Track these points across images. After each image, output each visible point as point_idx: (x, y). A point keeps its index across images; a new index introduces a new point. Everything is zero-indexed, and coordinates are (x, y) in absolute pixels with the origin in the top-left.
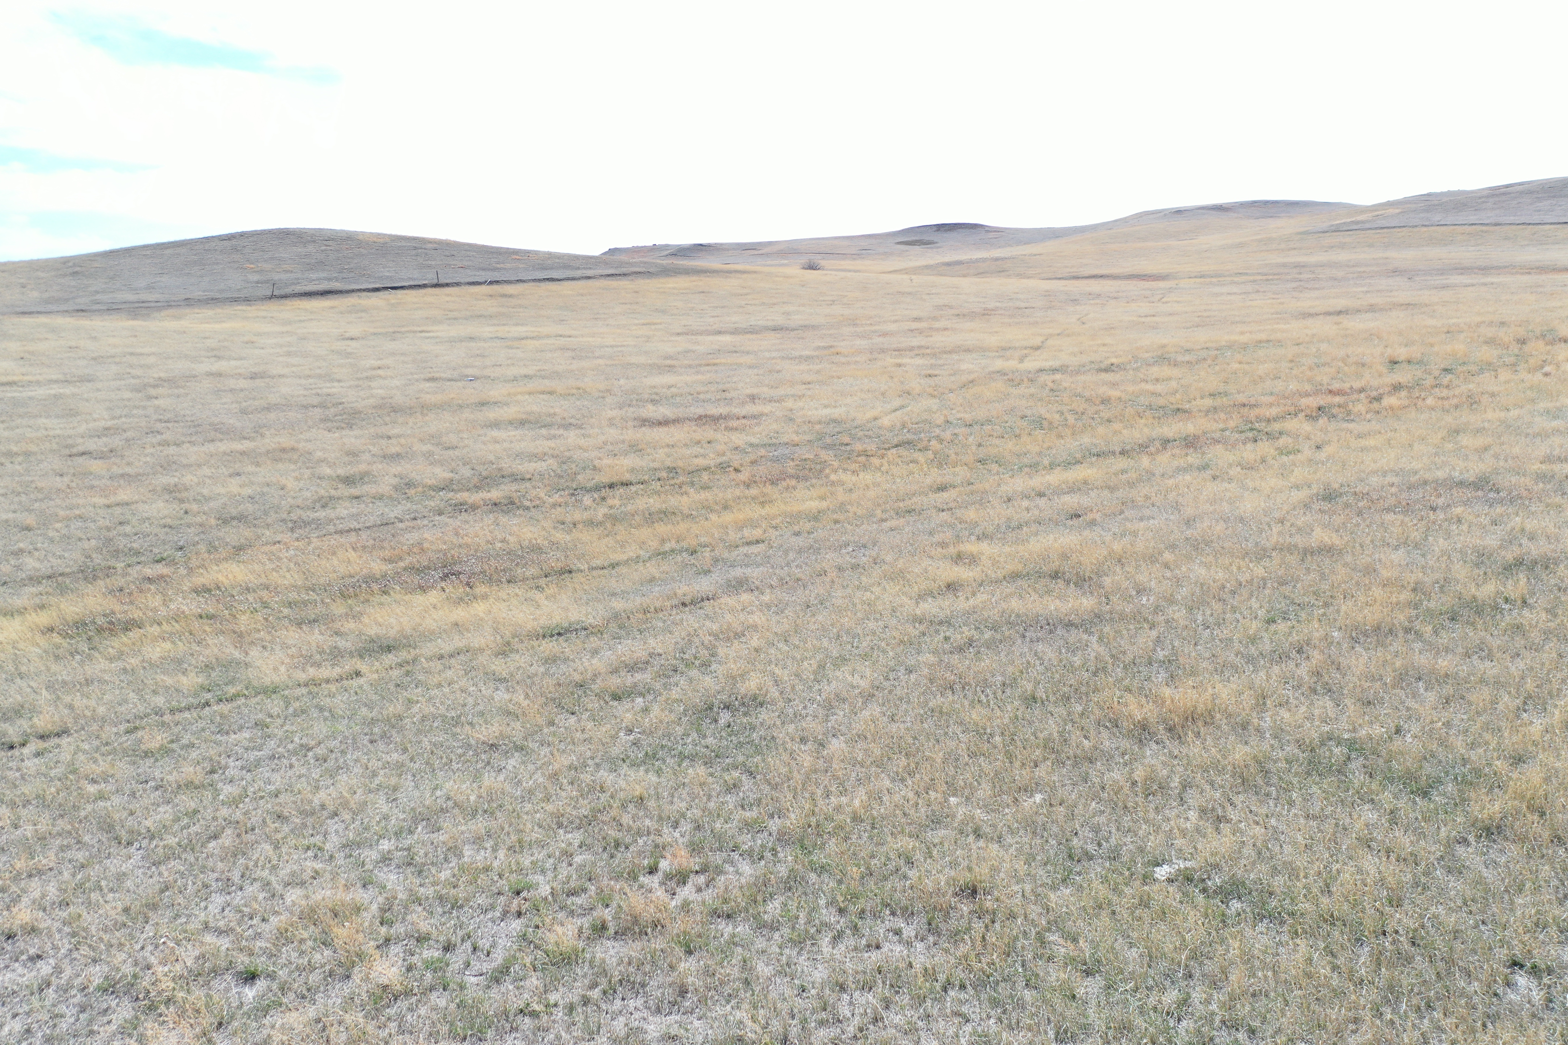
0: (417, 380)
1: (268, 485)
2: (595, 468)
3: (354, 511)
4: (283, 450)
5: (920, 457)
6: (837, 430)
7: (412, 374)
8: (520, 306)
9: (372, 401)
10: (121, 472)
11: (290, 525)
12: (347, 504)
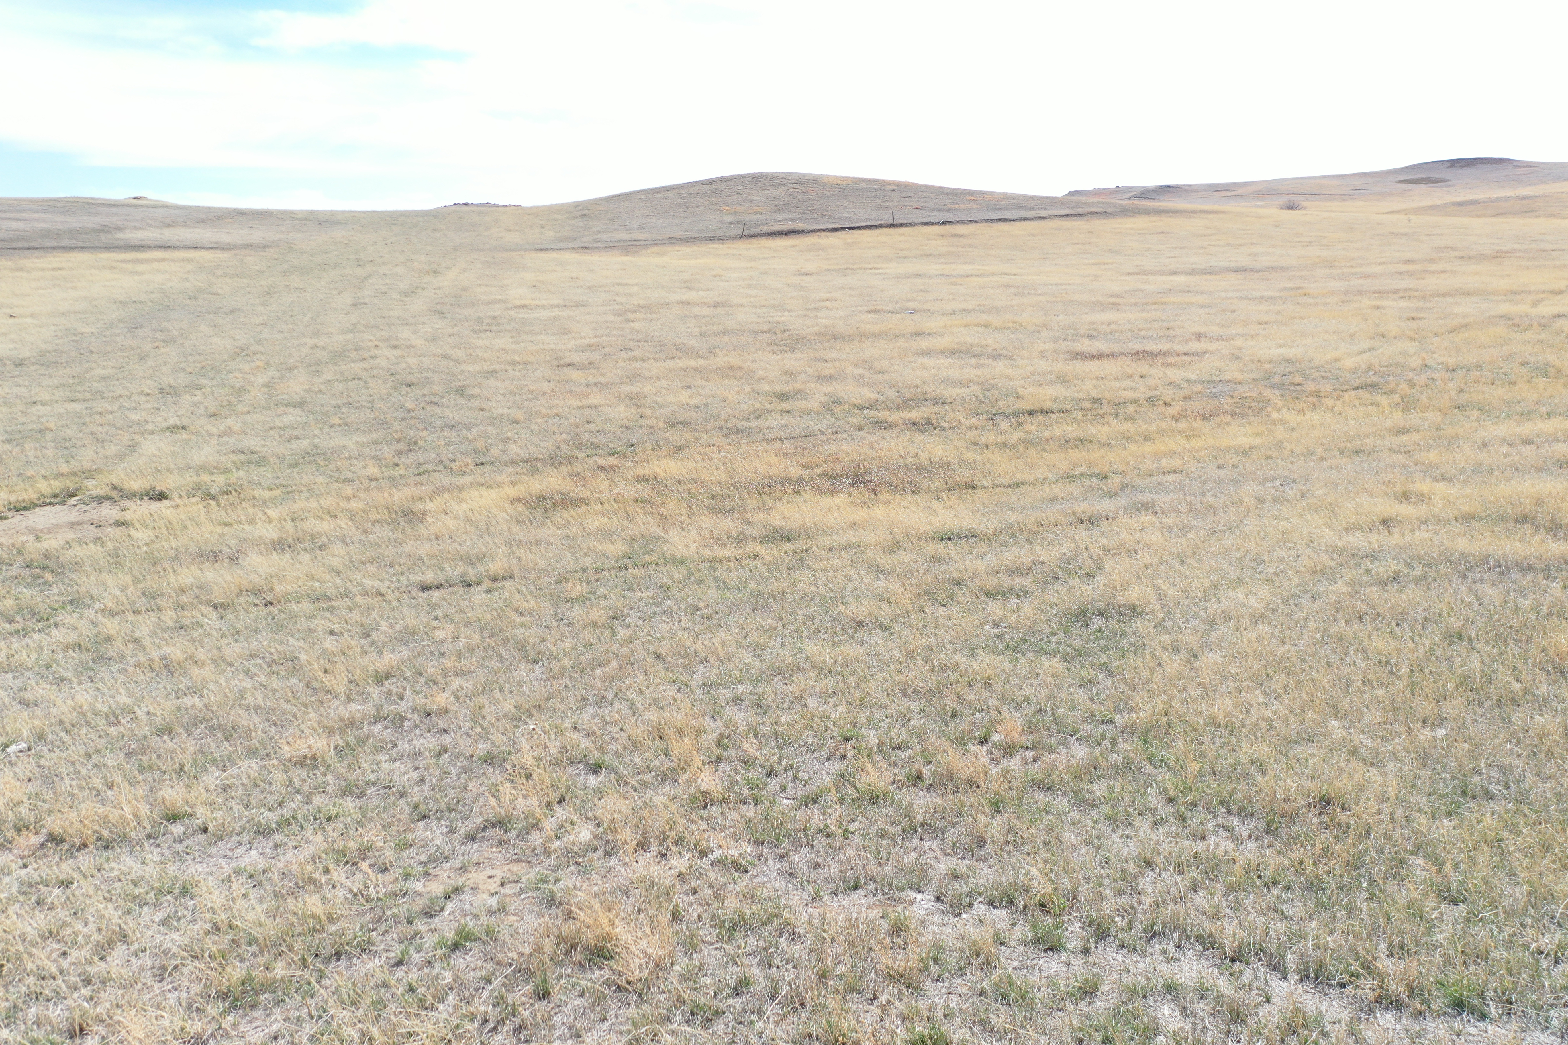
0: (860, 312)
1: (713, 397)
2: (1018, 396)
3: (783, 422)
4: (731, 368)
5: (1384, 401)
6: (1288, 370)
7: (856, 306)
8: (970, 246)
9: (816, 329)
10: (595, 380)
11: (725, 431)
12: (778, 416)
